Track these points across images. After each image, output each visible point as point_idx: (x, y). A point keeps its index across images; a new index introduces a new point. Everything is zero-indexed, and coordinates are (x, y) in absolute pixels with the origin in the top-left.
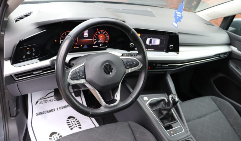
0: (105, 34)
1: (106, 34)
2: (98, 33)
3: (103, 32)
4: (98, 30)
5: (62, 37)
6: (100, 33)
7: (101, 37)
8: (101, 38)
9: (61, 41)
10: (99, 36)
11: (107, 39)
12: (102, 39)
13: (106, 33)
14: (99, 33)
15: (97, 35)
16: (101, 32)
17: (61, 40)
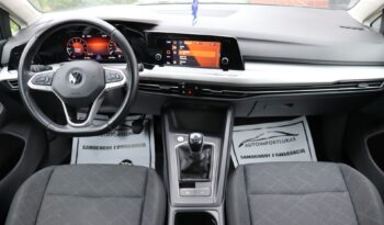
9: (67, 49)
15: (112, 42)
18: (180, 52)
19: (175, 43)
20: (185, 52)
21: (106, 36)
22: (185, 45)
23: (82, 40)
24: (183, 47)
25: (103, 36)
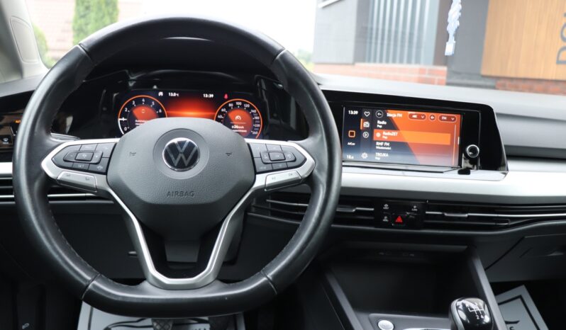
0: (249, 109)
1: (253, 111)
2: (227, 107)
3: (243, 103)
4: (226, 97)
5: (124, 109)
6: (235, 106)
7: (238, 117)
8: (238, 120)
9: (119, 120)
10: (231, 115)
11: (256, 126)
12: (239, 125)
13: (252, 108)
14: (230, 105)
15: (223, 110)
16: (238, 103)
17: (121, 117)
18: (378, 135)
19: (367, 113)
20: (388, 134)
21: (212, 96)
22: (389, 120)
23: (155, 102)
24: (384, 123)
25: (206, 96)
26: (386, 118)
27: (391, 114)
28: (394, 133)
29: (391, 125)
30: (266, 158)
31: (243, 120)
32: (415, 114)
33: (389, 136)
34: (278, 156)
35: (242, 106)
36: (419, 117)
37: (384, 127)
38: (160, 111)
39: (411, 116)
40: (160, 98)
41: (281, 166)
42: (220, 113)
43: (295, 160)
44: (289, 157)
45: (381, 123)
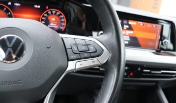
0: (59, 15)
1: (61, 16)
2: (47, 13)
4: (47, 7)
6: (52, 13)
7: (53, 19)
8: (53, 21)
10: (49, 18)
11: (62, 24)
12: (54, 23)
13: (61, 14)
14: (50, 12)
15: (45, 15)
20: (129, 32)
21: (39, 7)
22: (130, 25)
23: (6, 8)
24: (127, 27)
25: (36, 6)
26: (128, 24)
27: (131, 23)
28: (131, 32)
29: (130, 28)
30: (75, 49)
31: (56, 21)
32: (141, 23)
33: (129, 34)
34: (84, 48)
35: (56, 14)
36: (143, 25)
37: (127, 29)
38: (9, 13)
39: (140, 24)
40: (9, 6)
41: (86, 55)
42: (44, 16)
43: (96, 52)
44: (92, 49)
45: (126, 27)
